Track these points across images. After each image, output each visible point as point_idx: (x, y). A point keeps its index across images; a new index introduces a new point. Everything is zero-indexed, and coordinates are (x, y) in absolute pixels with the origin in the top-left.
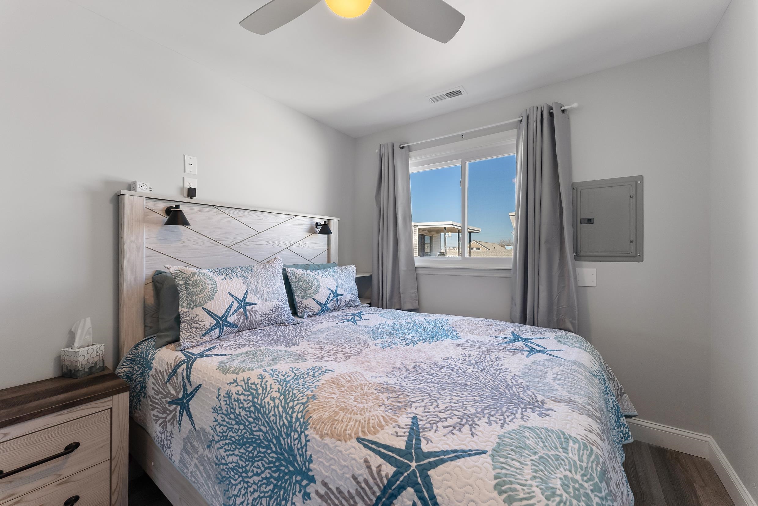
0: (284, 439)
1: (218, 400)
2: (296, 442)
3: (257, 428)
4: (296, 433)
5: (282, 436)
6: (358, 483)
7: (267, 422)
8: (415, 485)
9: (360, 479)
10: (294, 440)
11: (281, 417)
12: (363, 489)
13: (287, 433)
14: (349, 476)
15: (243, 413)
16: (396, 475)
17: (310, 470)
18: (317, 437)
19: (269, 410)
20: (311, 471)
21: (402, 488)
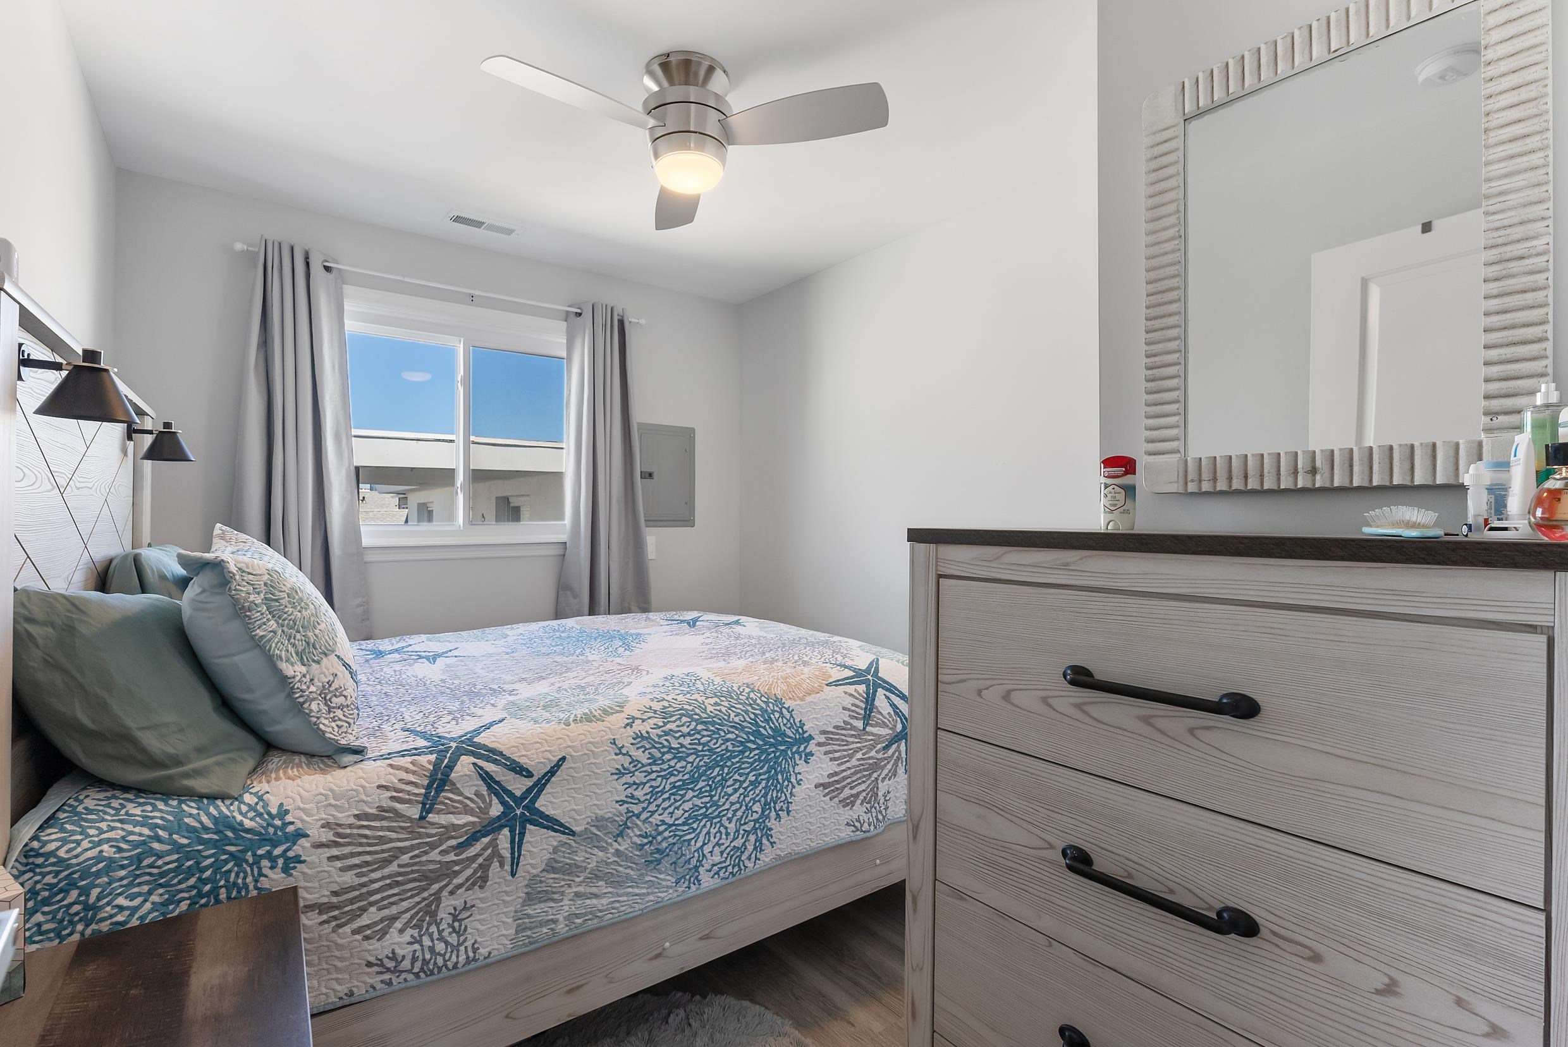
0: (764, 728)
1: (624, 754)
2: (780, 719)
3: (720, 741)
4: (776, 713)
5: (761, 727)
6: (849, 710)
7: (732, 727)
8: (880, 686)
9: (849, 706)
10: (777, 721)
11: (746, 712)
12: (853, 711)
13: (765, 720)
14: (841, 710)
15: (686, 741)
16: (868, 687)
17: (804, 732)
18: (798, 702)
19: (726, 715)
20: (806, 731)
21: (875, 692)
